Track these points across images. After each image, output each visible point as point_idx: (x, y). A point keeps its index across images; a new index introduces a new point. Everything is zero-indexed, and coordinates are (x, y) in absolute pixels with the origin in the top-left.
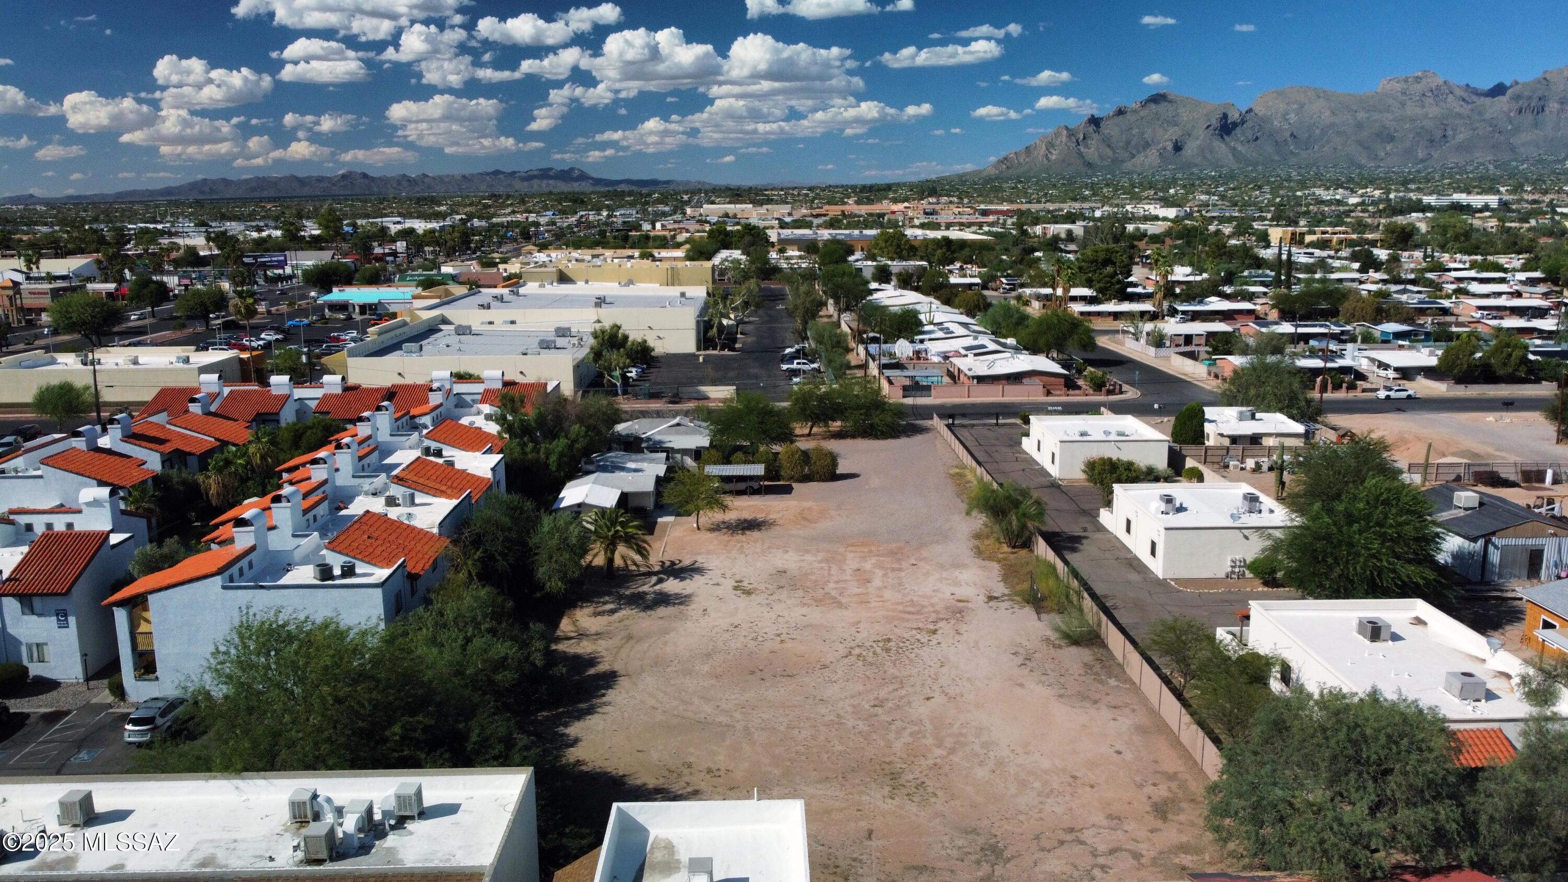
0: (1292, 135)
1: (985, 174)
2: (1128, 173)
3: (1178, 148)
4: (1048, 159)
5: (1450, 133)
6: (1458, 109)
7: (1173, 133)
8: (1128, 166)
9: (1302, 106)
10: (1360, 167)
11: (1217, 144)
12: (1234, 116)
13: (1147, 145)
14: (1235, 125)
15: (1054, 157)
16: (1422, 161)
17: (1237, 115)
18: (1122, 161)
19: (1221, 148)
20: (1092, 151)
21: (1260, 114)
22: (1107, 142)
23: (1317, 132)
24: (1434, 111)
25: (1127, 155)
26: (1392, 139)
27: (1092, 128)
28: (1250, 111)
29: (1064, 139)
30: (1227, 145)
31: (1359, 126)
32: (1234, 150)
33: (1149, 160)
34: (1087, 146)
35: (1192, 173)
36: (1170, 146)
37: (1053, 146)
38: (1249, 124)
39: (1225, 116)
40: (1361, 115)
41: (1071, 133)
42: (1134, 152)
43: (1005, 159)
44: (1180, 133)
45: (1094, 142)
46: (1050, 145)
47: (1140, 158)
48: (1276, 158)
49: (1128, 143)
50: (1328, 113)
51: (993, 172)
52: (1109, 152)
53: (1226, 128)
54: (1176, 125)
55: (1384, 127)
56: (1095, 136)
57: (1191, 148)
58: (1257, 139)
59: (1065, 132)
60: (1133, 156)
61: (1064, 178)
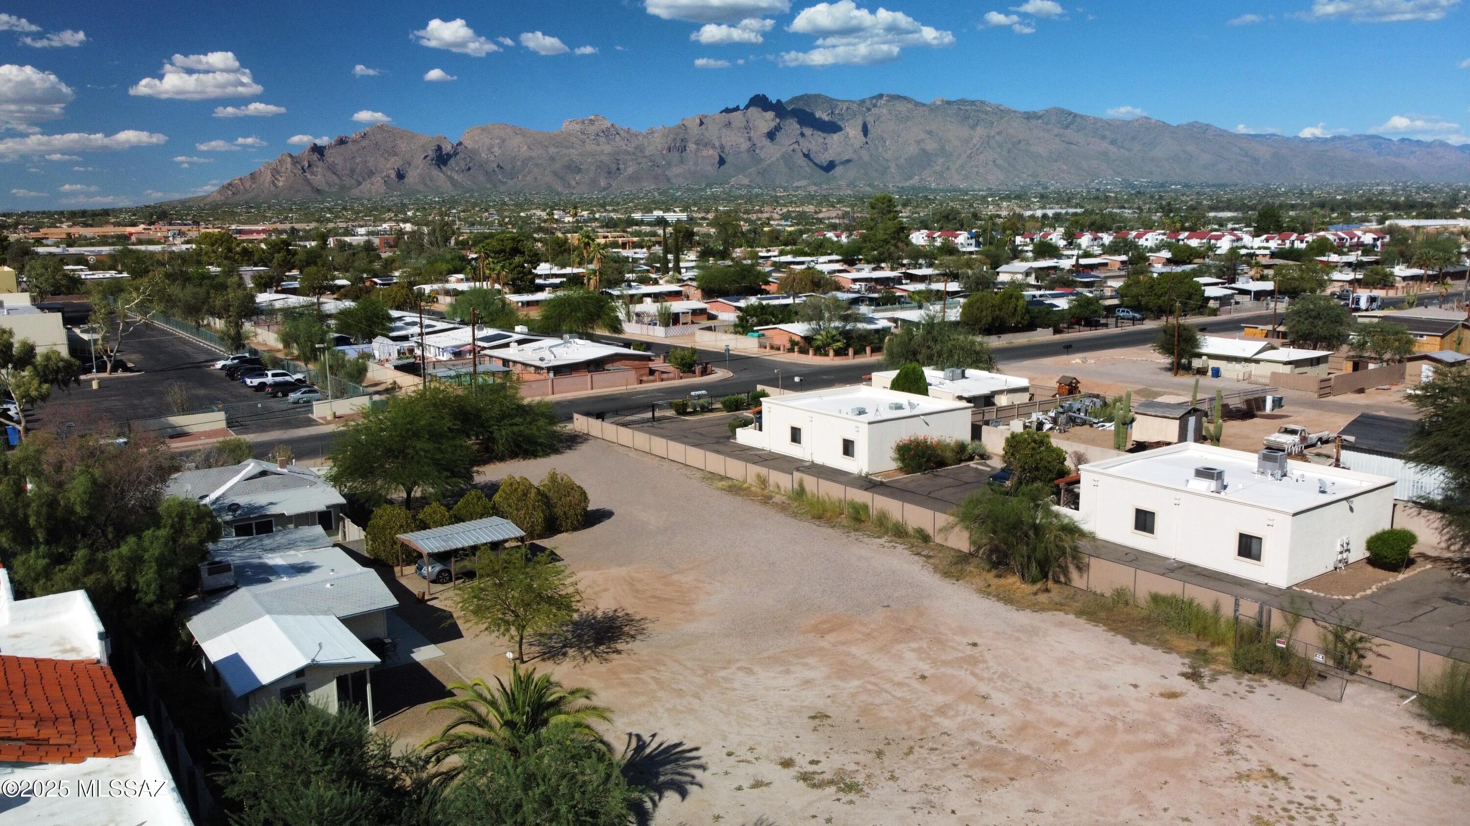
0: (498, 166)
1: (209, 200)
2: (358, 199)
3: (401, 176)
4: (274, 185)
5: (622, 166)
6: (624, 147)
7: (394, 163)
8: (356, 192)
9: (504, 141)
10: (558, 194)
11: (435, 172)
12: (447, 148)
13: (371, 174)
14: (449, 156)
15: (281, 184)
16: (605, 189)
17: (449, 148)
18: (350, 188)
19: (439, 177)
20: (319, 178)
21: (469, 147)
22: (332, 169)
23: (519, 163)
24: (607, 149)
25: (354, 182)
26: (579, 170)
27: (315, 156)
28: (460, 144)
29: (289, 166)
30: (444, 173)
31: (552, 159)
32: (450, 178)
33: (374, 188)
34: (313, 174)
35: (418, 199)
36: (393, 175)
37: (278, 173)
38: (461, 155)
39: (439, 148)
40: (552, 150)
41: (295, 160)
42: (360, 179)
43: (230, 184)
44: (401, 163)
45: (320, 168)
46: (276, 172)
47: (366, 186)
48: (489, 186)
49: (353, 171)
50: (525, 148)
51: (219, 198)
52: (337, 181)
53: (441, 159)
54: (396, 154)
55: (572, 160)
56: (321, 164)
57: (412, 176)
58: (469, 169)
59: (289, 160)
60: (359, 184)
61: (295, 203)
